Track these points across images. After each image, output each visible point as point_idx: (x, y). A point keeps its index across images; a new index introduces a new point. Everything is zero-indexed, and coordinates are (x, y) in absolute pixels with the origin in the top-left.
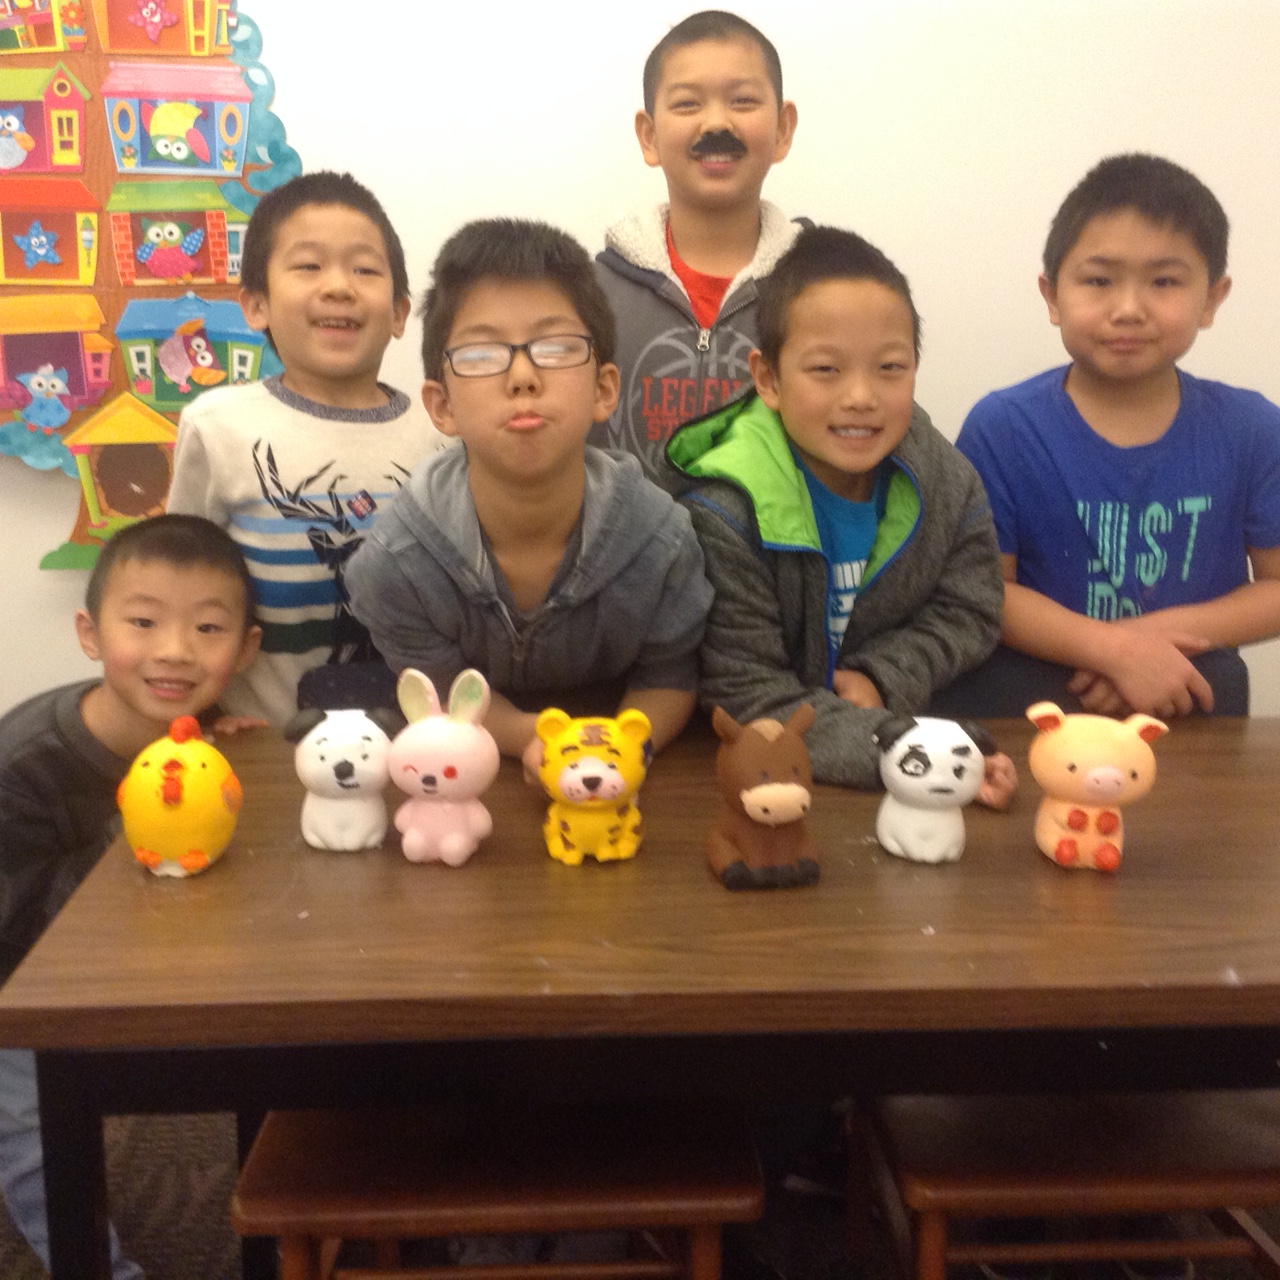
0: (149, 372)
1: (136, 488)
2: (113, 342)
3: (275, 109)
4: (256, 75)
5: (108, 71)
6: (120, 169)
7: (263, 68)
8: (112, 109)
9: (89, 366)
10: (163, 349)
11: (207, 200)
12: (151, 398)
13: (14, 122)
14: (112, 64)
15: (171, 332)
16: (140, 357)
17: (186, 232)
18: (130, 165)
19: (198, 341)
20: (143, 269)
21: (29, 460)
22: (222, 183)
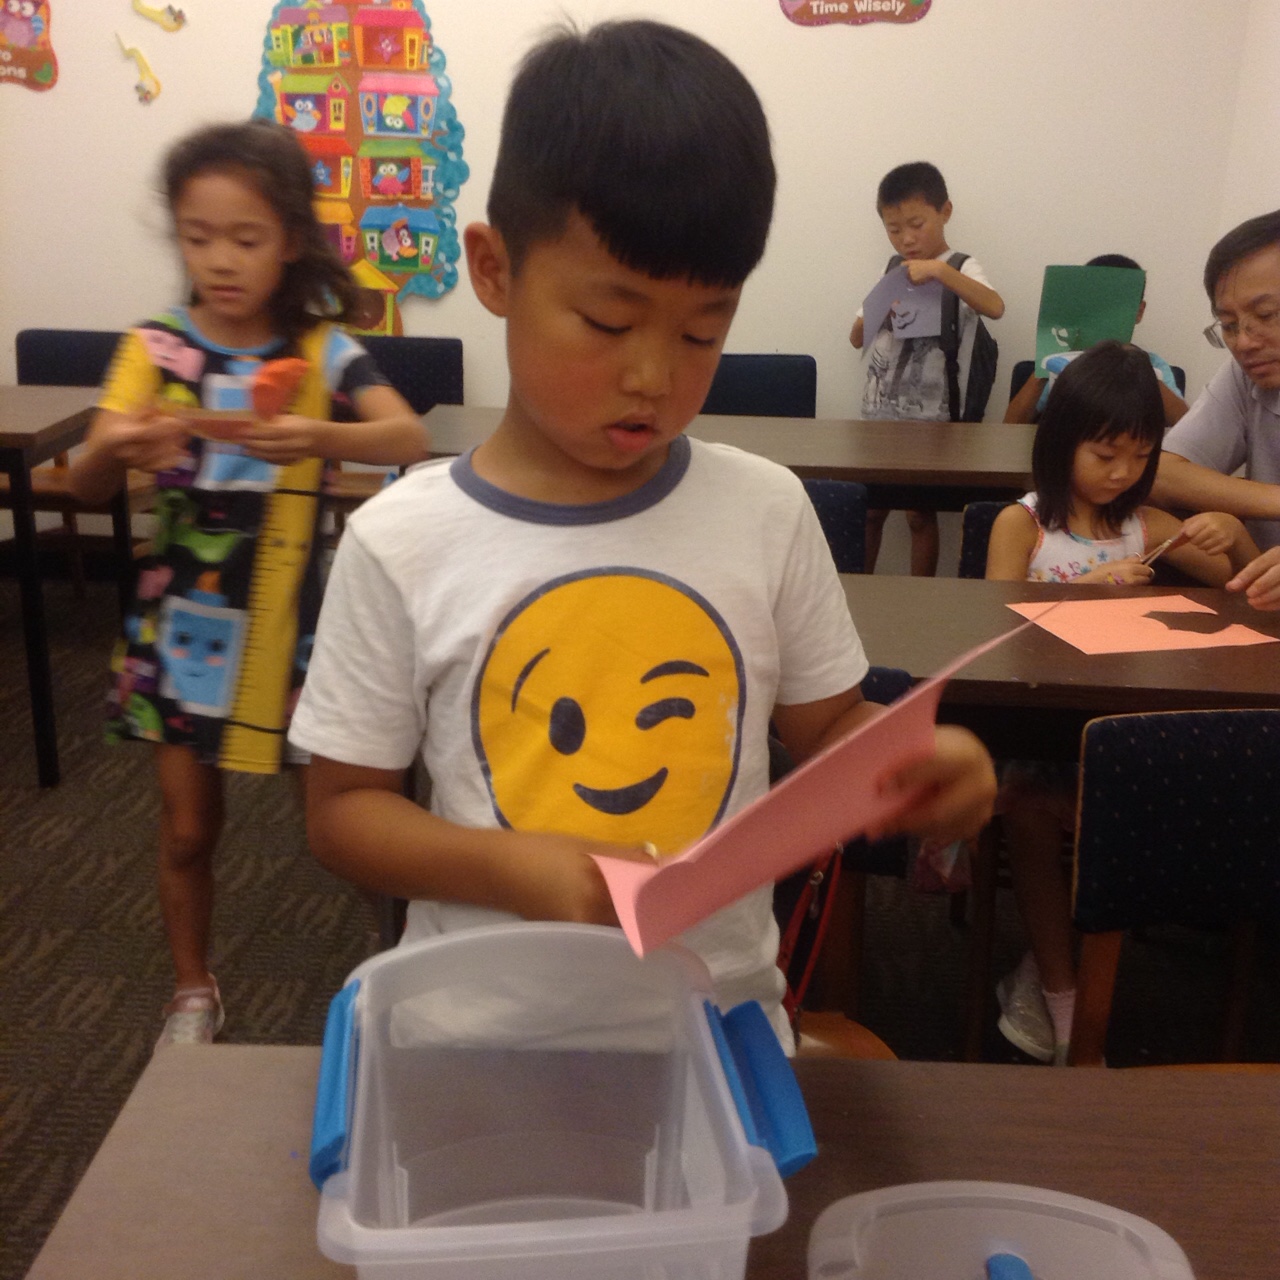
0: (376, 248)
1: (367, 314)
2: (358, 229)
3: (454, 101)
4: (442, 82)
5: (361, 78)
6: (365, 132)
7: (447, 79)
8: (363, 100)
9: (344, 243)
10: (384, 235)
11: (412, 152)
12: (377, 263)
13: (310, 105)
14: (364, 74)
15: (389, 226)
16: (372, 240)
17: (400, 168)
18: (371, 131)
19: (404, 232)
20: (375, 190)
22: (420, 142)
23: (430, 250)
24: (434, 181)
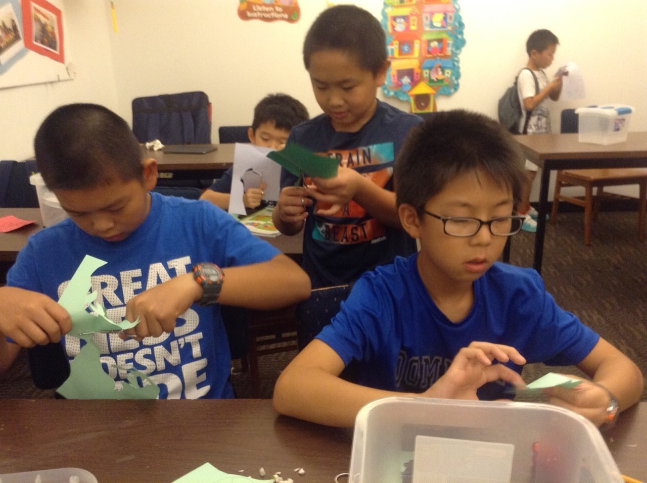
0: (428, 77)
1: (423, 104)
2: (421, 70)
3: (461, 13)
6: (425, 29)
7: (458, 5)
8: (424, 16)
9: (415, 75)
10: (431, 71)
11: (444, 36)
12: (427, 83)
13: (402, 20)
14: (425, 6)
15: (433, 67)
16: (426, 73)
17: (439, 43)
19: (439, 69)
20: (429, 53)
21: (401, 98)
22: (447, 32)
23: (449, 76)
24: (452, 47)
